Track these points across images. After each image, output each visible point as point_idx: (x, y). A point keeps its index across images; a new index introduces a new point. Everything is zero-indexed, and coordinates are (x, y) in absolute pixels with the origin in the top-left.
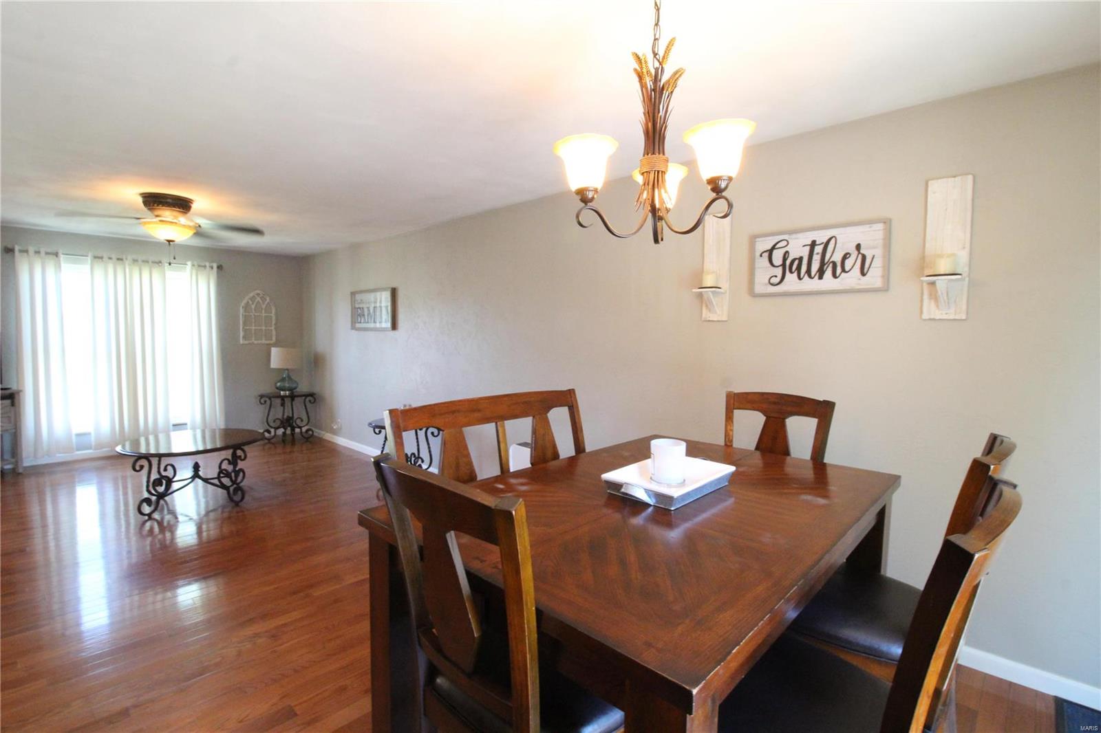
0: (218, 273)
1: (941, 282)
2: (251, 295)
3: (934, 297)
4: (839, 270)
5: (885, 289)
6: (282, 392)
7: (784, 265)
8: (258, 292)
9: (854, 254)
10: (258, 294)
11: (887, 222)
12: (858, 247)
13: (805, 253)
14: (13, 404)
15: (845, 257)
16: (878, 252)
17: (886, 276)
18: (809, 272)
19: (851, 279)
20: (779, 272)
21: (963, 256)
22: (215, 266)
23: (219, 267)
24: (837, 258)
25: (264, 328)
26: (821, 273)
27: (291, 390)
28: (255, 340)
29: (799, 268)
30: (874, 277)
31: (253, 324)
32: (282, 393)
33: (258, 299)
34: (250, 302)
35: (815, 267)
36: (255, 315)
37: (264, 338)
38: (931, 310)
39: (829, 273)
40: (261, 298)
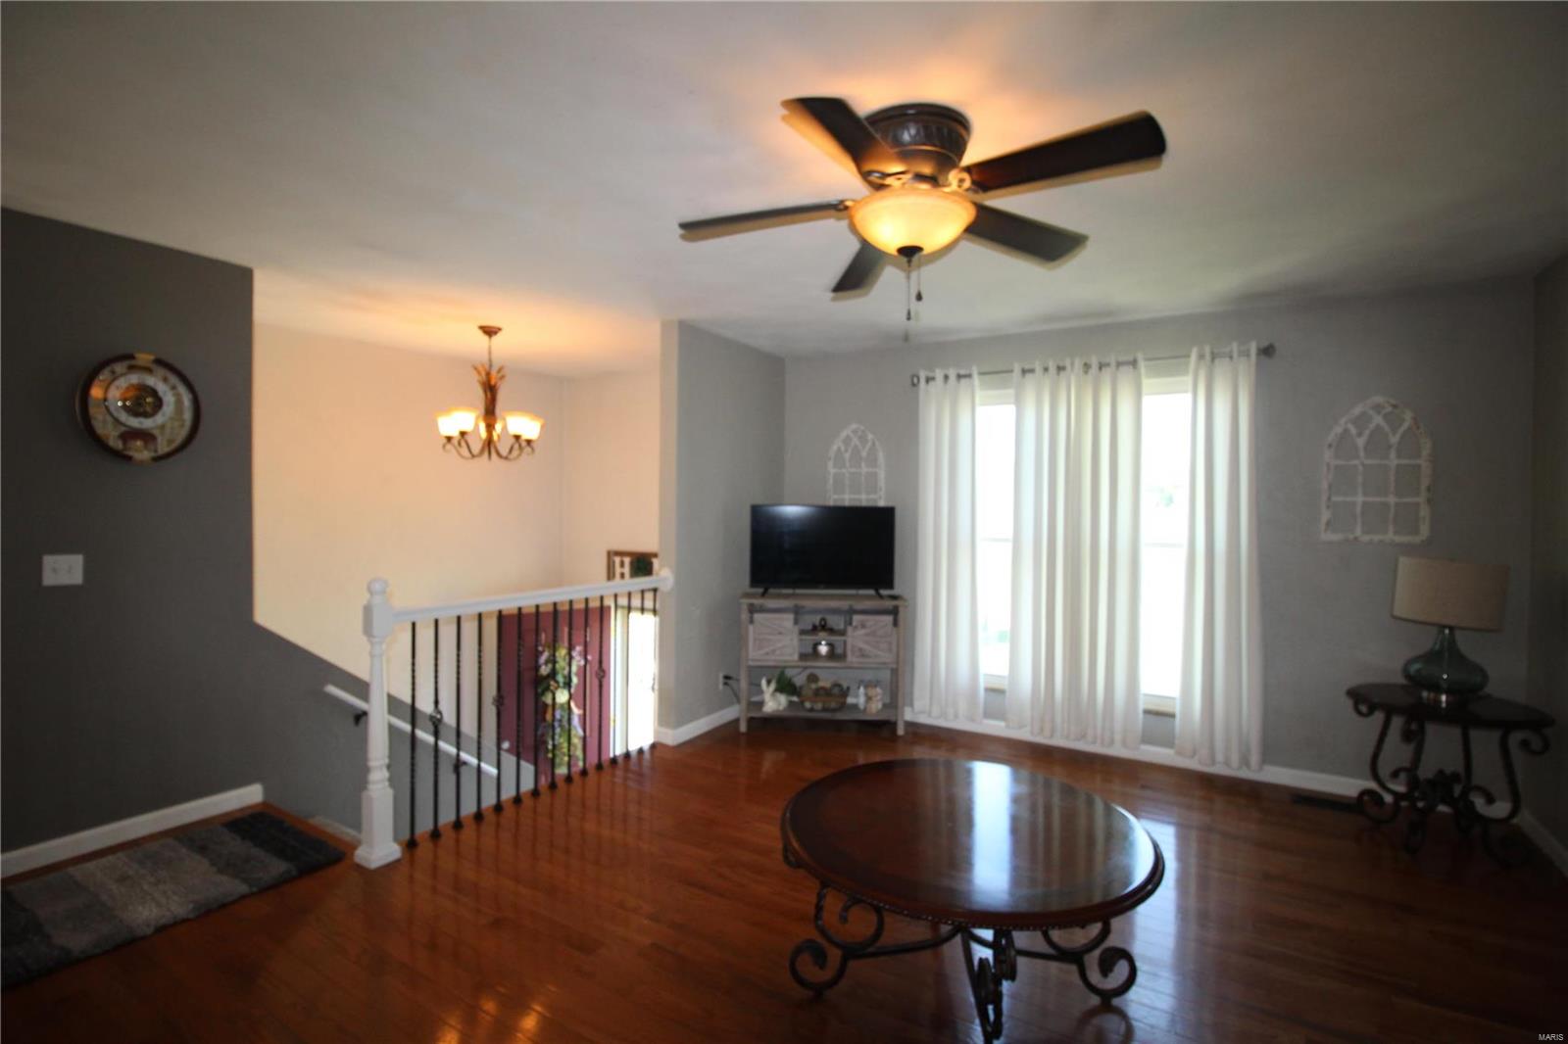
0: (1258, 364)
2: (1357, 410)
6: (1425, 694)
8: (1379, 399)
10: (1378, 408)
14: (895, 623)
22: (1253, 348)
23: (1267, 351)
25: (1392, 500)
28: (1365, 532)
31: (1360, 490)
33: (1378, 420)
34: (1353, 430)
36: (1363, 465)
37: (1391, 528)
40: (1385, 417)
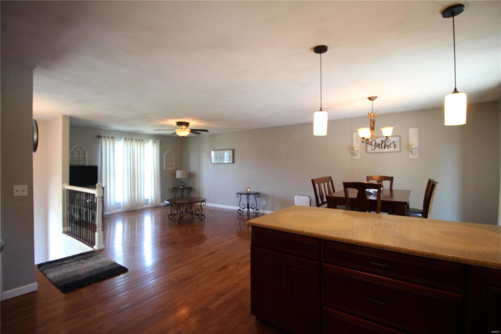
1: (413, 151)
3: (412, 153)
4: (389, 147)
5: (400, 151)
7: (375, 146)
8: (170, 150)
9: (392, 143)
11: (400, 137)
12: (393, 142)
13: (380, 143)
15: (391, 144)
16: (398, 143)
17: (400, 149)
18: (381, 147)
19: (392, 149)
20: (374, 147)
21: (417, 144)
22: (159, 141)
24: (389, 144)
25: (171, 164)
26: (385, 147)
27: (183, 186)
28: (170, 168)
29: (379, 146)
30: (398, 149)
31: (168, 162)
32: (180, 187)
34: (167, 154)
35: (383, 146)
36: (168, 159)
38: (411, 156)
39: (386, 148)
40: (170, 152)
